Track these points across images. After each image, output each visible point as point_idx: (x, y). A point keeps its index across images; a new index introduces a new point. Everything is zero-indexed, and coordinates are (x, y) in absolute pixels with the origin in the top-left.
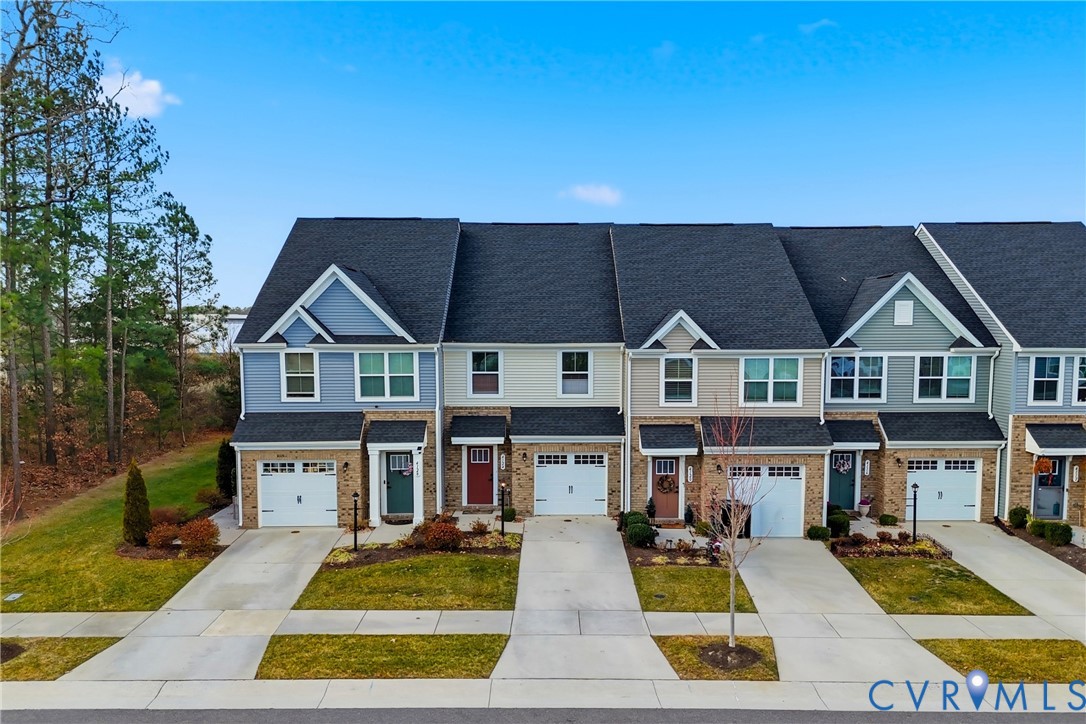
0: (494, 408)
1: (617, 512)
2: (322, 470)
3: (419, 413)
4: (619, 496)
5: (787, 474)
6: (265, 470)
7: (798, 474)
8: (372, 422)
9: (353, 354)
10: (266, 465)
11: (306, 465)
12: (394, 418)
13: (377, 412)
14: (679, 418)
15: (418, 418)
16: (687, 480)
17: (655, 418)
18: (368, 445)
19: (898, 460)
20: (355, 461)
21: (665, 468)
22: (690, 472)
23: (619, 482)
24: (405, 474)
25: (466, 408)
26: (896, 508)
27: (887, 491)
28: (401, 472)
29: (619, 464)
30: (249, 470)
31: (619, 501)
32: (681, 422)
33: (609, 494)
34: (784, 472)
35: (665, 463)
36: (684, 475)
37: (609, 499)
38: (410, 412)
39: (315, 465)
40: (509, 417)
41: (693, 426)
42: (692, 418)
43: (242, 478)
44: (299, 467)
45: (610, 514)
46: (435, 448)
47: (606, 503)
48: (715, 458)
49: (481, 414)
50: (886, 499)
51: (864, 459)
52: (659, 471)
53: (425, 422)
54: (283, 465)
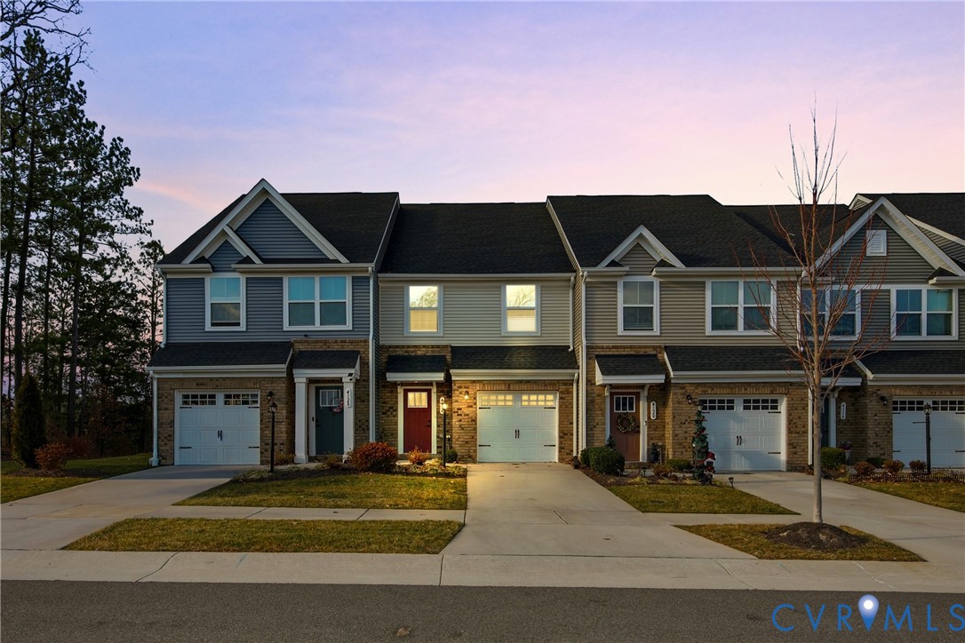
0: (433, 347)
1: (569, 457)
2: (245, 403)
3: (351, 342)
4: (572, 440)
5: (764, 408)
6: (185, 403)
7: (776, 408)
8: (300, 352)
9: (281, 279)
10: (186, 397)
11: (228, 396)
12: (324, 348)
13: (306, 342)
14: (640, 347)
15: (351, 348)
16: (649, 418)
17: (613, 347)
18: (295, 371)
19: (883, 399)
20: (280, 389)
21: (624, 405)
22: (653, 408)
23: (572, 423)
24: (335, 410)
25: (403, 347)
26: (882, 452)
27: (870, 434)
28: (331, 408)
29: (571, 404)
30: (166, 400)
31: (571, 445)
32: (642, 352)
33: (560, 437)
34: (761, 404)
35: (625, 399)
36: (645, 411)
37: (560, 443)
38: (341, 342)
39: (238, 396)
40: (449, 357)
41: (655, 356)
42: (654, 348)
43: (158, 409)
44: (220, 398)
45: (561, 460)
46: (368, 381)
47: (557, 448)
48: (682, 386)
49: (419, 353)
50: (871, 442)
51: (839, 401)
52: (618, 408)
53: (358, 352)
54: (203, 396)
